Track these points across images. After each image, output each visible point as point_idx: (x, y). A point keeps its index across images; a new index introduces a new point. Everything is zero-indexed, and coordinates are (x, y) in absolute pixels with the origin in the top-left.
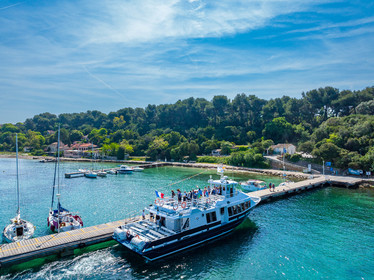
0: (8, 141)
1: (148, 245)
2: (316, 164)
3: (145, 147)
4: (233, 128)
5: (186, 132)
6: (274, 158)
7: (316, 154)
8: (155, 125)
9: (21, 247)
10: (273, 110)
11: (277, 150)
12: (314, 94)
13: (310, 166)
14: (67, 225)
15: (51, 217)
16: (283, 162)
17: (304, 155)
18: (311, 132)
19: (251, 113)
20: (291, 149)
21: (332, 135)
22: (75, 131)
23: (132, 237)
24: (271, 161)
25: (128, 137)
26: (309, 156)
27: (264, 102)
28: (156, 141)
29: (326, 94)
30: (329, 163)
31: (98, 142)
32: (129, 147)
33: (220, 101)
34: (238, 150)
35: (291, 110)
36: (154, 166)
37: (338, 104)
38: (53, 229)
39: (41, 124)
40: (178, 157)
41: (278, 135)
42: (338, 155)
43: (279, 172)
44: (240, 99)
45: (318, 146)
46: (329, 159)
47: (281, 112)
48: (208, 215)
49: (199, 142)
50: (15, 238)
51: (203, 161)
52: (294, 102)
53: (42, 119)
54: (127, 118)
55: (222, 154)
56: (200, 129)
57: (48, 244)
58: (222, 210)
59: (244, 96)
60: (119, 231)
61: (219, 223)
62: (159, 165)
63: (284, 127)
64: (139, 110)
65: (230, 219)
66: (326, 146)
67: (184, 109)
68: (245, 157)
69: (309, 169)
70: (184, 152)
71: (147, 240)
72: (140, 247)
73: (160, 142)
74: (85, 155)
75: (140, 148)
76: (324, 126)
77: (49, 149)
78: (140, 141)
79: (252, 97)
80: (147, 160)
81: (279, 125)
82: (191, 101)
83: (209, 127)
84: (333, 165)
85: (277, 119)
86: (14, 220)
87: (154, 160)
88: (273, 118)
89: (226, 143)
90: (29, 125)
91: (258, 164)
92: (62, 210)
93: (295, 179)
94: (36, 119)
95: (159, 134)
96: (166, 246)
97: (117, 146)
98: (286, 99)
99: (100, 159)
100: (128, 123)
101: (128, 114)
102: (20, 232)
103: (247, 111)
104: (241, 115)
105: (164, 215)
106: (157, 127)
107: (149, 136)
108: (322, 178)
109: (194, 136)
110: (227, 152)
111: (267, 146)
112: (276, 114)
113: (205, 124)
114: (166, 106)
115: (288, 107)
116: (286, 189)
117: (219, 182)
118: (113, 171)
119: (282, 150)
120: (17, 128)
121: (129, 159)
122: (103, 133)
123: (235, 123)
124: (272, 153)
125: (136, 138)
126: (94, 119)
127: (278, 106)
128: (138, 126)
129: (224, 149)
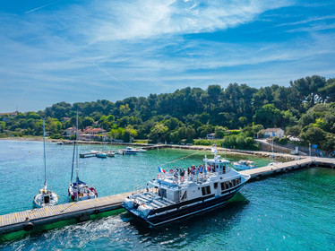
0: (31, 127)
1: (152, 212)
2: (303, 146)
3: (148, 131)
4: (226, 114)
5: (184, 118)
6: (264, 141)
7: (303, 137)
8: (156, 112)
9: (48, 211)
10: (263, 98)
11: (266, 134)
12: (301, 82)
13: (297, 148)
14: (85, 195)
15: (71, 189)
16: (272, 145)
17: (292, 139)
18: (298, 118)
19: (242, 100)
20: (279, 133)
21: (318, 120)
22: (87, 118)
23: (138, 205)
24: (261, 144)
25: (132, 123)
26: (297, 139)
27: (255, 91)
28: (158, 126)
29: (312, 83)
30: (316, 146)
31: (107, 128)
32: (133, 132)
33: (215, 90)
34: (231, 134)
35: (280, 97)
36: (155, 148)
37: (324, 91)
38: (73, 199)
39: (58, 111)
40: (177, 140)
41: (268, 121)
42: (324, 138)
43: (268, 154)
44: (233, 88)
45: (305, 130)
46: (315, 142)
47: (270, 100)
48: (203, 188)
49: (195, 127)
50: (43, 205)
51: (199, 144)
52: (283, 90)
53: (59, 107)
54: (132, 106)
55: (216, 137)
56: (196, 115)
57: (69, 210)
58: (216, 185)
59: (236, 85)
60: (128, 200)
61: (213, 196)
62: (160, 147)
63: (273, 113)
64: (142, 99)
65: (223, 193)
66: (313, 130)
67: (181, 97)
68: (237, 140)
69: (297, 151)
70: (182, 135)
71: (151, 208)
72: (145, 214)
73: (161, 127)
74: (96, 138)
75: (144, 132)
76: (311, 112)
77: (65, 134)
78: (144, 126)
79: (244, 86)
80: (149, 142)
81: (269, 111)
82: (188, 90)
83: (204, 113)
84: (319, 148)
85: (267, 106)
86: (42, 190)
87: (156, 143)
88: (263, 105)
89: (220, 127)
90: (48, 113)
91: (249, 146)
92: (80, 183)
93: (283, 160)
94: (54, 108)
95: (160, 120)
96: (167, 214)
97: (123, 131)
98: (275, 87)
99: (109, 142)
100: (132, 111)
101: (133, 102)
102: (47, 200)
103: (238, 99)
104: (234, 102)
105: (165, 188)
106: (158, 114)
107: (151, 121)
108: (308, 159)
109: (191, 122)
110: (220, 135)
111: (257, 130)
112: (266, 101)
113: (201, 111)
114: (166, 95)
115: (277, 95)
116: (274, 168)
117: (213, 160)
118: (120, 152)
119: (271, 134)
120: (38, 115)
121: (133, 142)
122: (111, 119)
123: (228, 110)
124: (262, 136)
125: (139, 123)
126: (103, 107)
127: (268, 94)
128: (141, 113)
129: (218, 133)
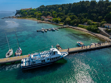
1: (23, 67)
4: (94, 15)
5: (78, 15)
11: (106, 26)
22: (48, 12)
24: (100, 31)
31: (53, 16)
32: (60, 20)
40: (72, 25)
44: (101, 2)
49: (81, 19)
51: (80, 27)
53: (41, 7)
61: (46, 62)
65: (50, 61)
68: (92, 28)
70: (75, 23)
72: (21, 67)
73: (68, 19)
74: (49, 21)
75: (63, 20)
77: (41, 18)
80: (64, 24)
89: (90, 20)
90: (38, 9)
97: (57, 19)
99: (52, 23)
100: (63, 10)
101: (63, 6)
107: (67, 16)
111: (103, 24)
120: (36, 10)
121: (59, 23)
122: (55, 13)
123: (96, 13)
124: (104, 27)
125: (63, 16)
126: (54, 8)
128: (65, 11)
129: (88, 23)
